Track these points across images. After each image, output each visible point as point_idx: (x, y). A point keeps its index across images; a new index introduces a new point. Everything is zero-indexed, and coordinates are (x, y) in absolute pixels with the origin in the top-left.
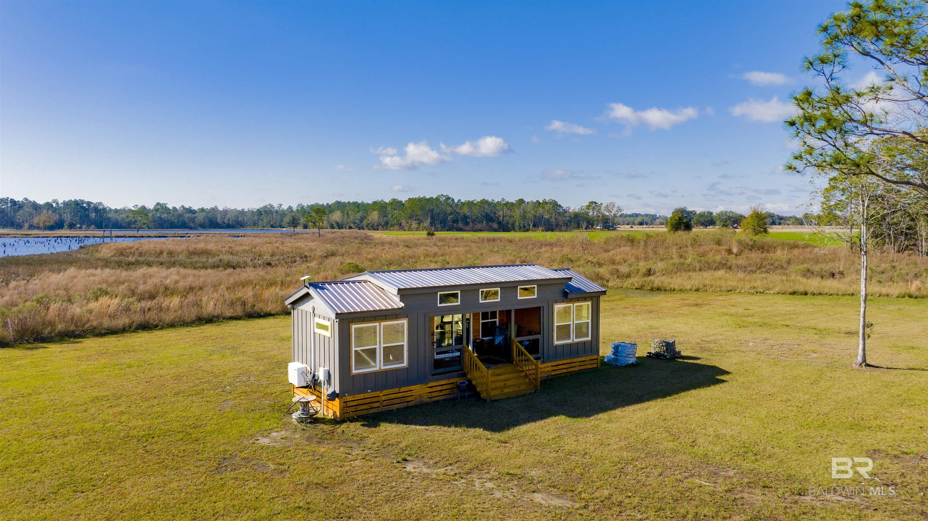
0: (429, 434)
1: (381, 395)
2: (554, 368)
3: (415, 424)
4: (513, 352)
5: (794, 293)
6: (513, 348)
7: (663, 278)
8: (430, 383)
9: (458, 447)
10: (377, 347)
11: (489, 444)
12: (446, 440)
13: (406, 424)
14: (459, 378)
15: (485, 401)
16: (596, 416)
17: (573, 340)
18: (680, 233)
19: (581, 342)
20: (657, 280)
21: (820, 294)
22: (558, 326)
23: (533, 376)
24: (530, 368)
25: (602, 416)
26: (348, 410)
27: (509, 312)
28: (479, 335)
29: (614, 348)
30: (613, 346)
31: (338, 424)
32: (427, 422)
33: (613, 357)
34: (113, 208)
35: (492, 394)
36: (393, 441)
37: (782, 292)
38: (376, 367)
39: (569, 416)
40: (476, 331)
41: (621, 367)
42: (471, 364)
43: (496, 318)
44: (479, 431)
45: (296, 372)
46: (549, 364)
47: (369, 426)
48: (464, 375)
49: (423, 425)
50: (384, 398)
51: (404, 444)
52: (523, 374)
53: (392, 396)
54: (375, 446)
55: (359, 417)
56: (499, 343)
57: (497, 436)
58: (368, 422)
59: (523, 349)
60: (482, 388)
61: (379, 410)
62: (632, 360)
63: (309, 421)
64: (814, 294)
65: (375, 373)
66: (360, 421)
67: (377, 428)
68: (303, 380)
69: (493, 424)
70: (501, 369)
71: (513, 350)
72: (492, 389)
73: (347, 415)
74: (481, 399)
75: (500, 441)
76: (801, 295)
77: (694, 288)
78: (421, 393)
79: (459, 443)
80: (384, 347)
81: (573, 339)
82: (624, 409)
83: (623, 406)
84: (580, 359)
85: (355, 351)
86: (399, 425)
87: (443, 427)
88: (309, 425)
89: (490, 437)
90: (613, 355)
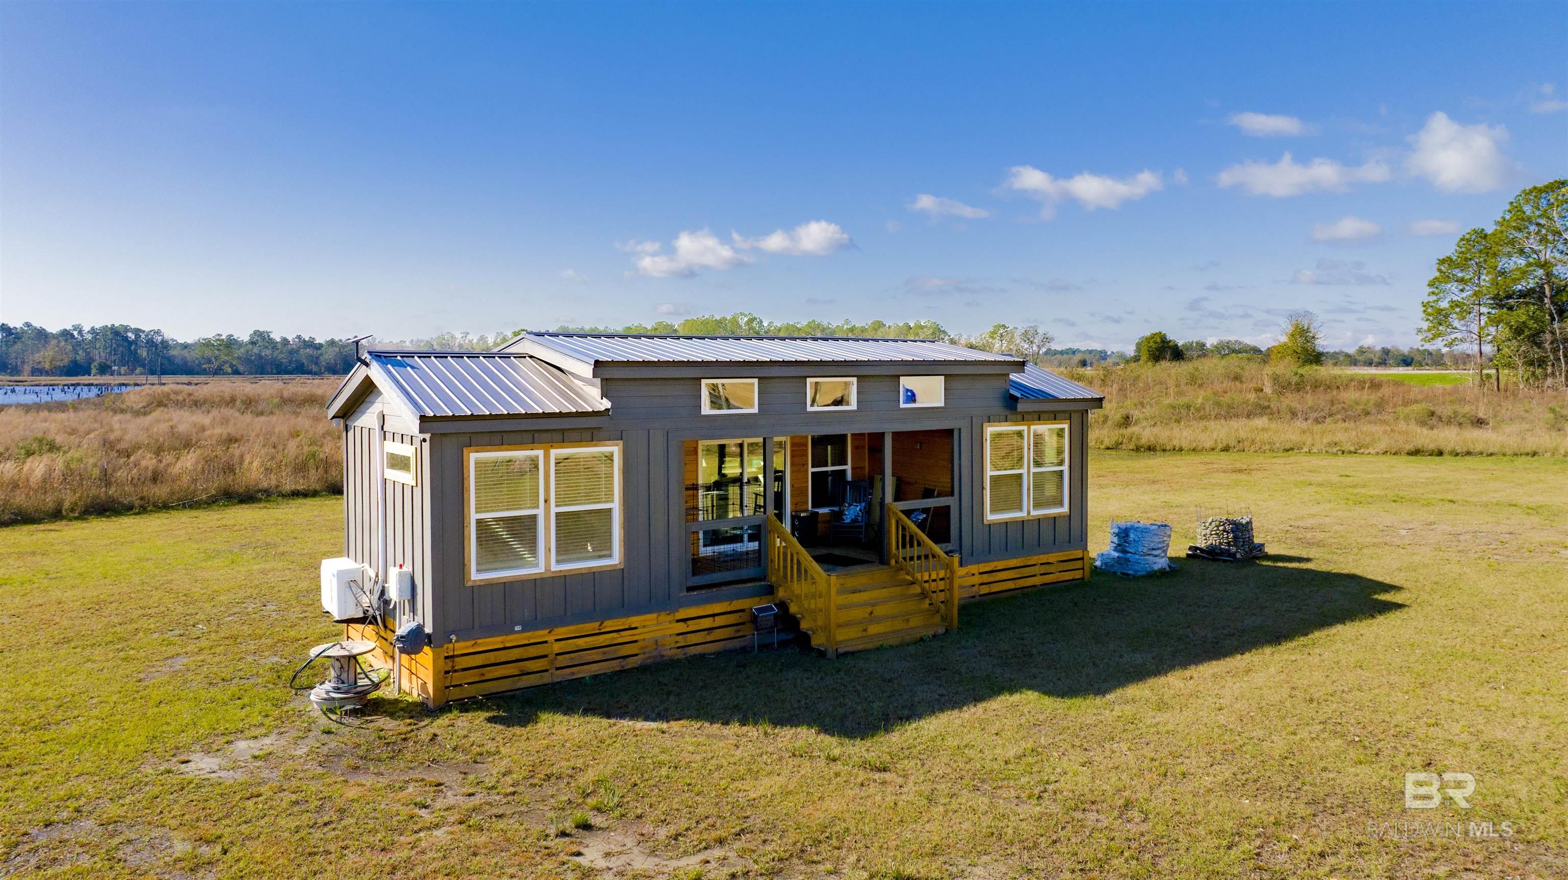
0: (669, 744)
1: (551, 638)
2: (986, 578)
3: (633, 716)
4: (890, 538)
5: (1416, 452)
6: (890, 527)
7: (1156, 430)
8: (681, 610)
9: (747, 784)
10: (540, 512)
11: (837, 775)
12: (713, 762)
13: (609, 717)
14: (757, 599)
15: (822, 654)
16: (1119, 692)
17: (1029, 513)
18: (1165, 364)
19: (1047, 518)
20: (1146, 433)
21: (1469, 453)
22: (995, 480)
23: (942, 597)
24: (934, 577)
25: (1138, 693)
26: (457, 678)
27: (876, 439)
28: (807, 503)
29: (1117, 535)
30: (1117, 531)
31: (428, 716)
32: (666, 710)
33: (1116, 554)
34: (181, 341)
35: (840, 638)
36: (563, 766)
37: (1393, 451)
38: (537, 565)
39: (1049, 693)
40: (798, 492)
41: (1135, 578)
42: (785, 567)
43: (846, 464)
44: (806, 735)
45: (335, 580)
46: (974, 568)
47: (507, 722)
48: (770, 590)
49: (654, 720)
50: (557, 647)
51: (590, 775)
52: (916, 589)
53: (582, 643)
54: (509, 780)
55: (488, 697)
56: (854, 521)
57: (858, 749)
58: (508, 709)
59: (914, 528)
60: (815, 620)
61: (546, 679)
62: (1161, 563)
63: (349, 707)
64: (1457, 455)
65: (535, 583)
66: (489, 709)
67: (529, 728)
68: (351, 601)
69: (845, 717)
70: (860, 577)
71: (889, 532)
72: (839, 626)
73: (455, 693)
74: (812, 649)
75: (865, 765)
76: (1431, 455)
77: (1220, 446)
78: (658, 634)
79: (749, 770)
80: (558, 515)
81: (1028, 511)
82: (1188, 673)
83: (1184, 665)
84: (1044, 558)
85: (479, 522)
86: (588, 719)
87: (707, 724)
88: (348, 720)
89: (836, 752)
90: (1116, 550)
